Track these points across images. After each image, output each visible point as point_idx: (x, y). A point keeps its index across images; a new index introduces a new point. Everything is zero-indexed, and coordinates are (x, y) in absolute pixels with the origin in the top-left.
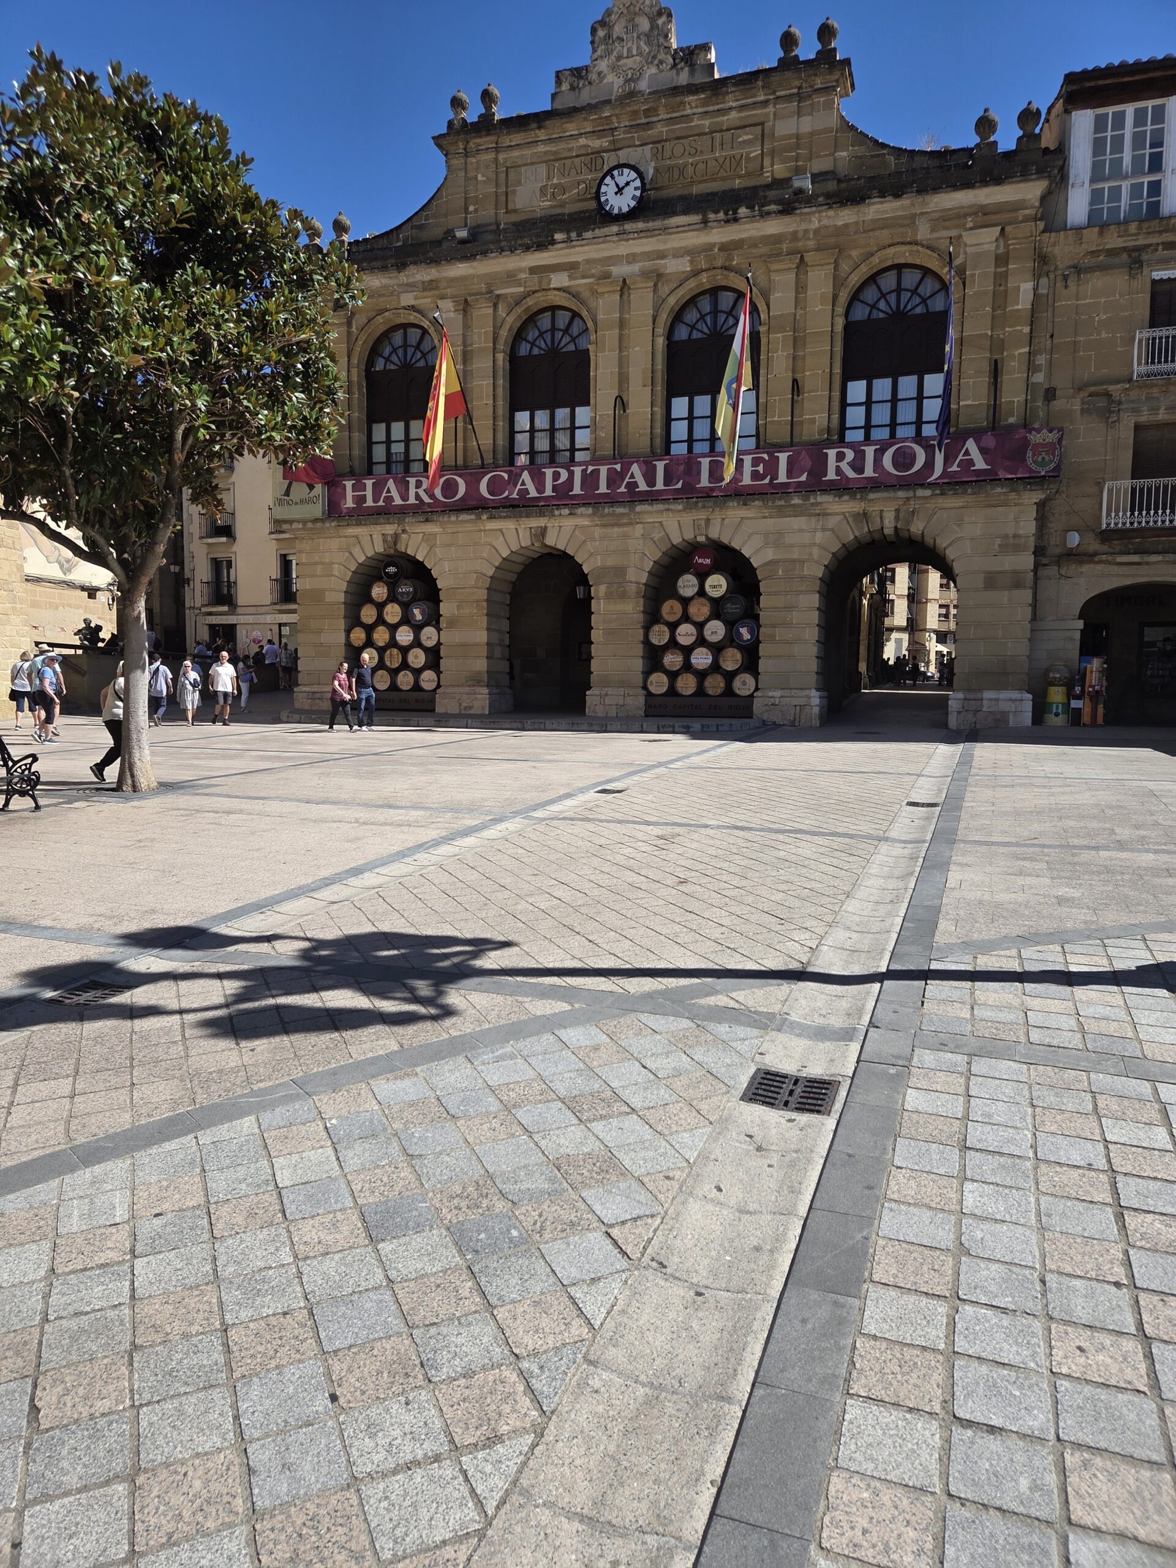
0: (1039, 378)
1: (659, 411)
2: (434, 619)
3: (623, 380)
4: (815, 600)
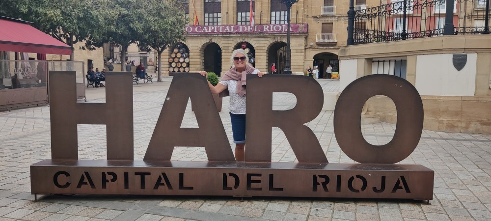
0: (306, 13)
1: (235, 15)
2: (188, 56)
3: (228, 9)
4: (266, 54)
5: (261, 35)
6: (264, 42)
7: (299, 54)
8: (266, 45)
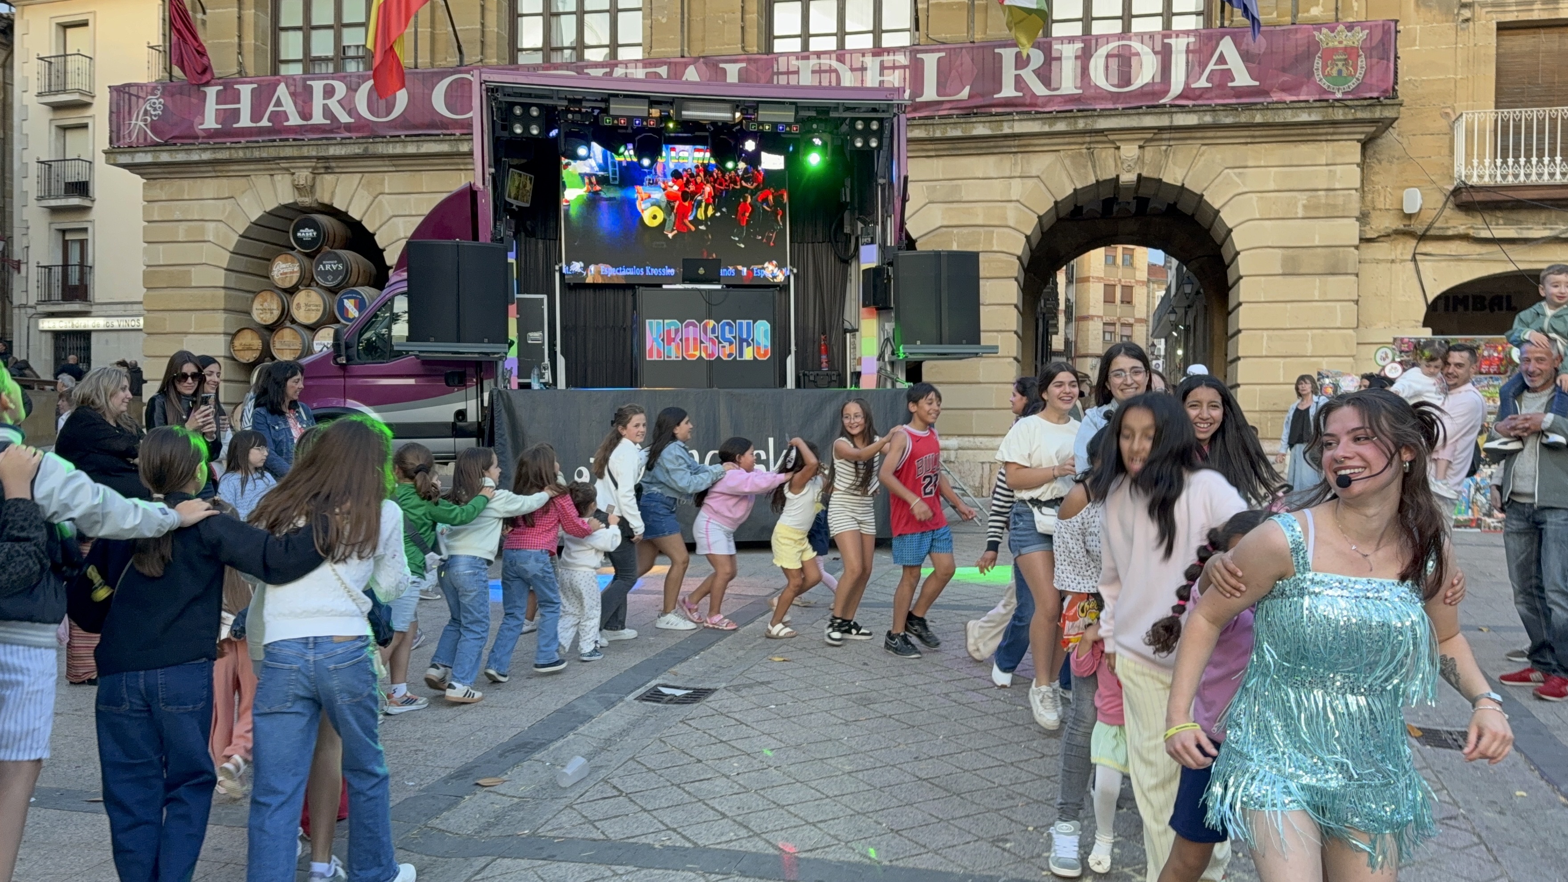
5: (981, 130)
6: (997, 189)
7: (1313, 287)
8: (1012, 215)
